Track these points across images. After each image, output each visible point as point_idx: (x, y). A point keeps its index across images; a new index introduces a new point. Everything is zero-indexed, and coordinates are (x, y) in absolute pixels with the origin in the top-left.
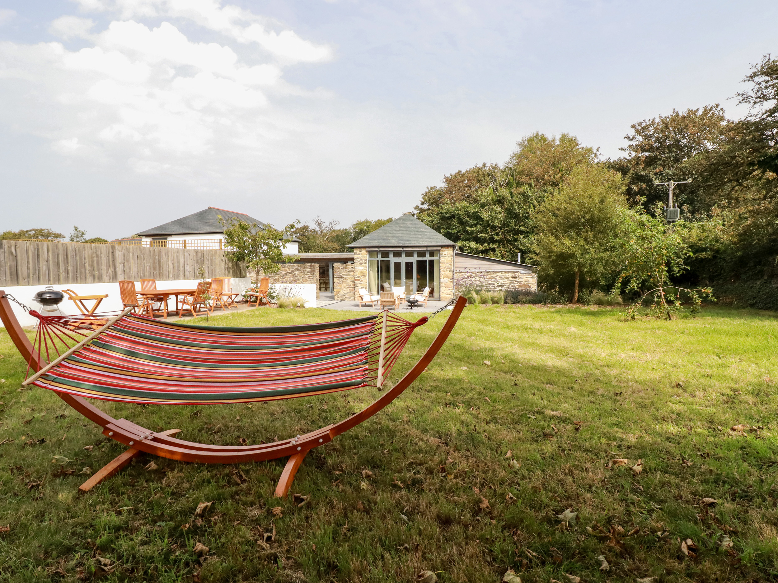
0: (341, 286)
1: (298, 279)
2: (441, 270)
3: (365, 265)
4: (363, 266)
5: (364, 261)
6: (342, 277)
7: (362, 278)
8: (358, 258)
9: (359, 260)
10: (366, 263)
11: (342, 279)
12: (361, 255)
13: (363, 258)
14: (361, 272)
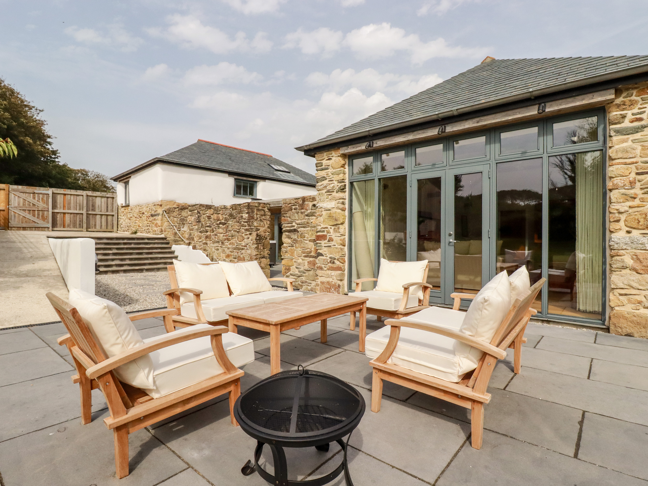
0: (292, 254)
1: (232, 236)
2: (614, 195)
3: (341, 195)
4: (335, 199)
5: (336, 185)
6: (295, 231)
7: (333, 234)
8: (324, 179)
9: (325, 182)
10: (342, 190)
11: (294, 236)
12: (330, 170)
13: (336, 178)
14: (330, 216)
